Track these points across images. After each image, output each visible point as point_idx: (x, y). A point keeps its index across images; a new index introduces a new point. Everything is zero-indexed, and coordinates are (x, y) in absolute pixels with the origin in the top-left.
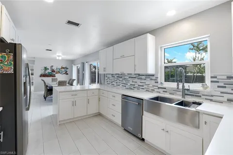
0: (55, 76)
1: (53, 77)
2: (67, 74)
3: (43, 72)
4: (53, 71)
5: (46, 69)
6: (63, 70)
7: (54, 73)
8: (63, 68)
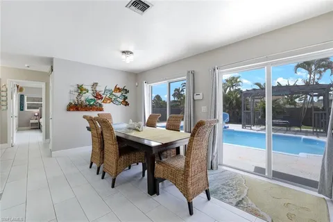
0: (101, 110)
1: (97, 110)
2: (127, 104)
3: (73, 98)
4: (98, 96)
5: (81, 89)
6: (119, 94)
7: (100, 101)
8: (119, 90)
